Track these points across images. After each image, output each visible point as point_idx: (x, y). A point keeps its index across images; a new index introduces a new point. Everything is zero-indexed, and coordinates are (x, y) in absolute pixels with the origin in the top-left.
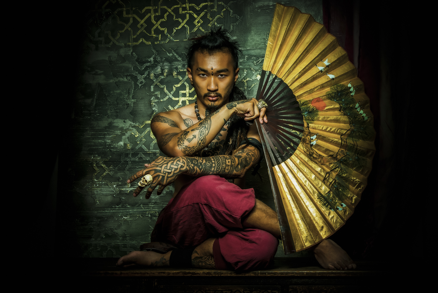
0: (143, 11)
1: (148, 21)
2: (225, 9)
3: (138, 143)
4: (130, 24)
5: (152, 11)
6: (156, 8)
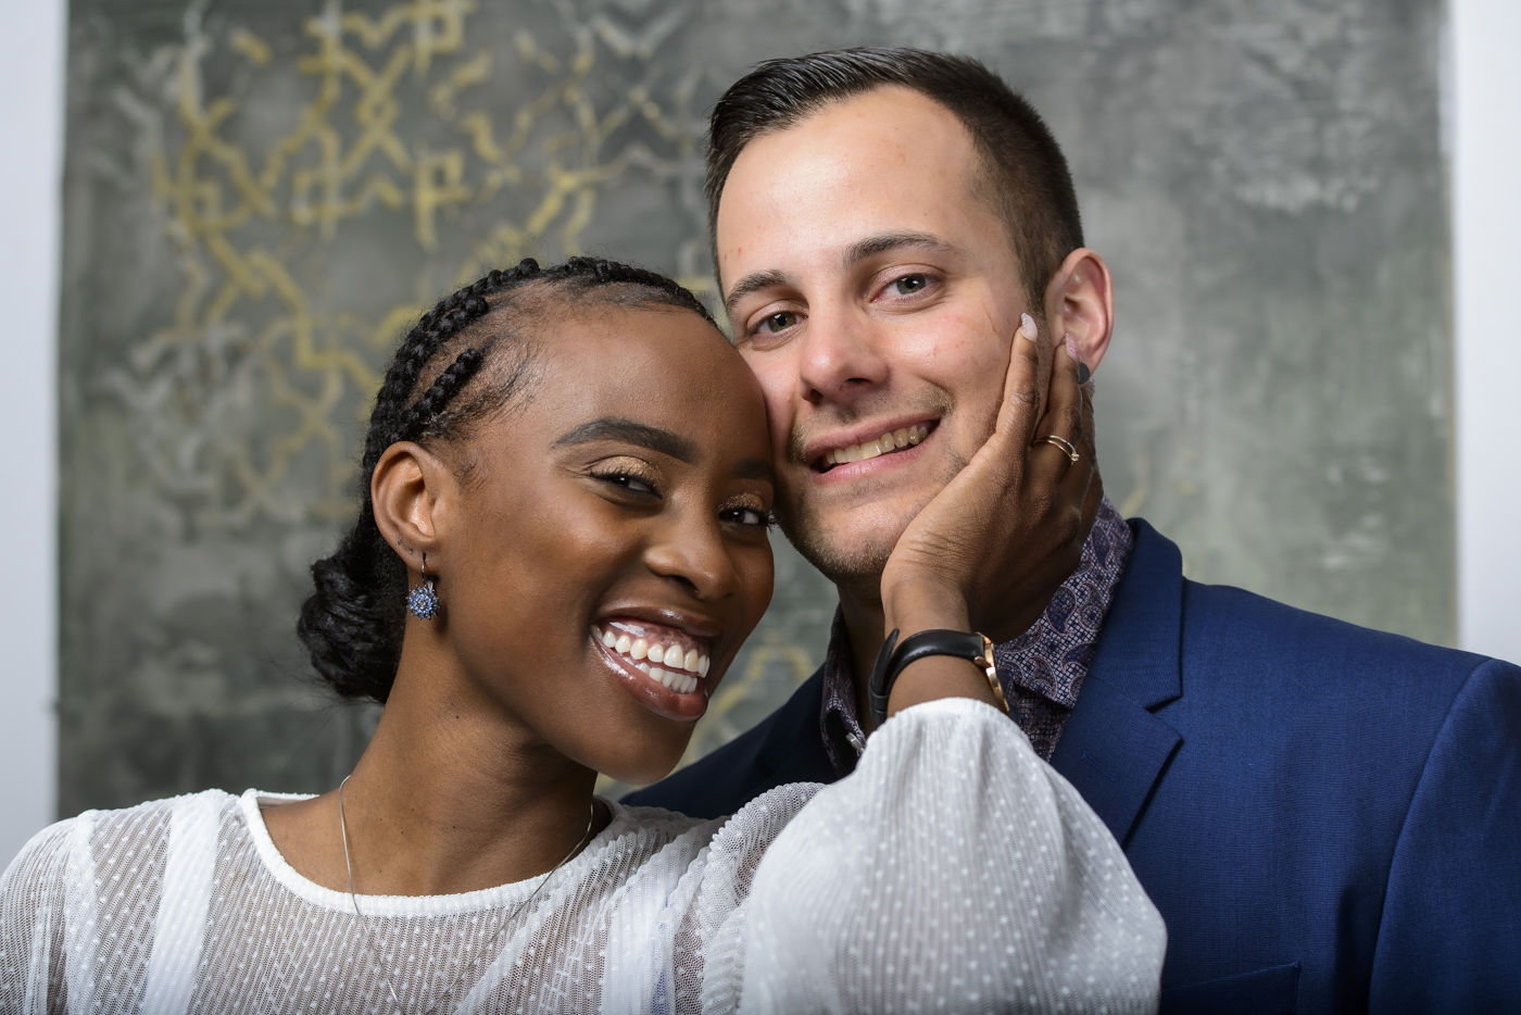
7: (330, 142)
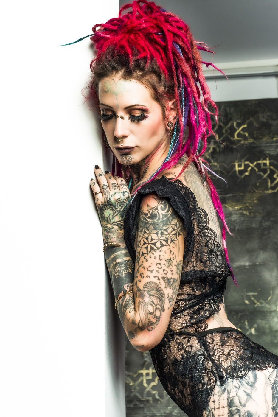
3: (133, 390)
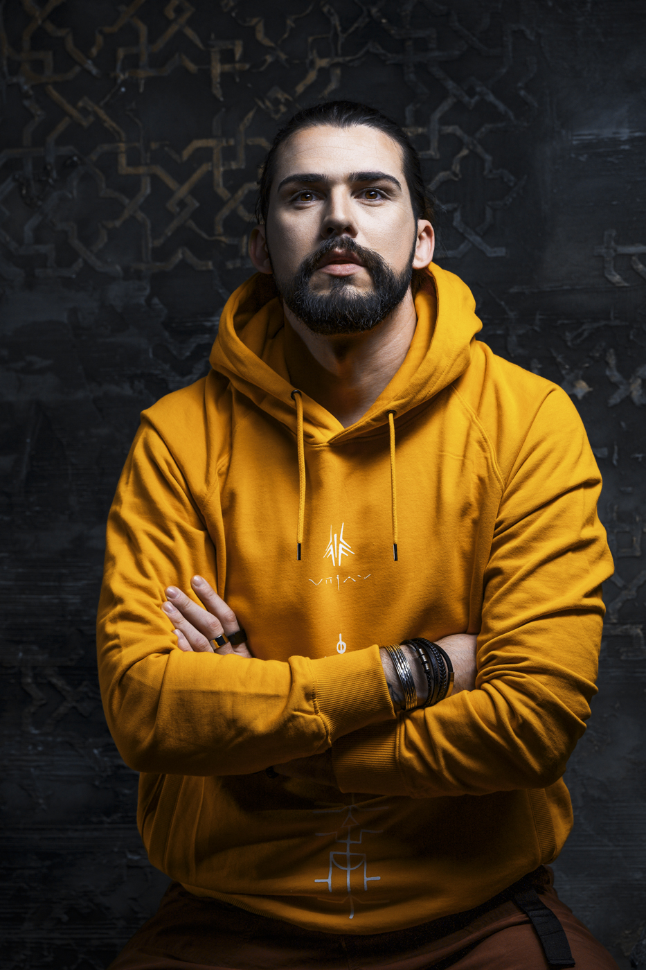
0: (186, 154)
1: (204, 190)
2: (465, 152)
4: (140, 199)
5: (217, 155)
6: (232, 142)
7: (143, 30)
